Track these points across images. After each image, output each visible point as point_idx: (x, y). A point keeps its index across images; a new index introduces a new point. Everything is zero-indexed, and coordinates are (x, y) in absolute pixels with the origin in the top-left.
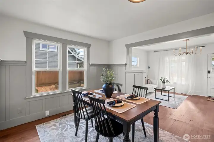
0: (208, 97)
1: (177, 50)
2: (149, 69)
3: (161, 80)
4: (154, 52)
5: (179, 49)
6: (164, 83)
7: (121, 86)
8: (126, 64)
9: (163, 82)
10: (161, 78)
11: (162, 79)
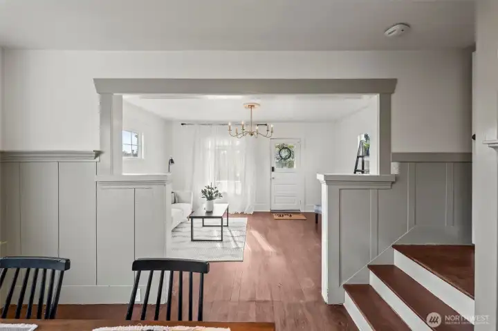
0: (272, 212)
1: (225, 126)
2: (172, 166)
3: (204, 192)
4: (182, 124)
5: (227, 124)
6: (210, 198)
7: (57, 273)
8: (98, 154)
9: (207, 197)
10: (204, 188)
11: (205, 190)
